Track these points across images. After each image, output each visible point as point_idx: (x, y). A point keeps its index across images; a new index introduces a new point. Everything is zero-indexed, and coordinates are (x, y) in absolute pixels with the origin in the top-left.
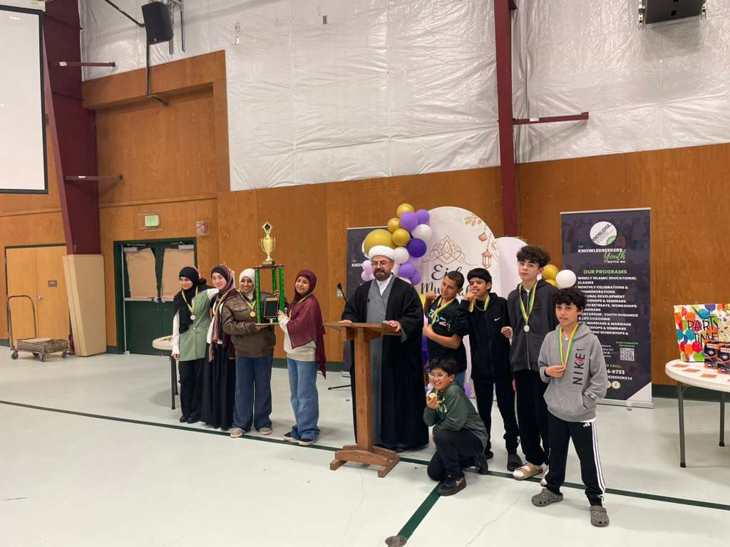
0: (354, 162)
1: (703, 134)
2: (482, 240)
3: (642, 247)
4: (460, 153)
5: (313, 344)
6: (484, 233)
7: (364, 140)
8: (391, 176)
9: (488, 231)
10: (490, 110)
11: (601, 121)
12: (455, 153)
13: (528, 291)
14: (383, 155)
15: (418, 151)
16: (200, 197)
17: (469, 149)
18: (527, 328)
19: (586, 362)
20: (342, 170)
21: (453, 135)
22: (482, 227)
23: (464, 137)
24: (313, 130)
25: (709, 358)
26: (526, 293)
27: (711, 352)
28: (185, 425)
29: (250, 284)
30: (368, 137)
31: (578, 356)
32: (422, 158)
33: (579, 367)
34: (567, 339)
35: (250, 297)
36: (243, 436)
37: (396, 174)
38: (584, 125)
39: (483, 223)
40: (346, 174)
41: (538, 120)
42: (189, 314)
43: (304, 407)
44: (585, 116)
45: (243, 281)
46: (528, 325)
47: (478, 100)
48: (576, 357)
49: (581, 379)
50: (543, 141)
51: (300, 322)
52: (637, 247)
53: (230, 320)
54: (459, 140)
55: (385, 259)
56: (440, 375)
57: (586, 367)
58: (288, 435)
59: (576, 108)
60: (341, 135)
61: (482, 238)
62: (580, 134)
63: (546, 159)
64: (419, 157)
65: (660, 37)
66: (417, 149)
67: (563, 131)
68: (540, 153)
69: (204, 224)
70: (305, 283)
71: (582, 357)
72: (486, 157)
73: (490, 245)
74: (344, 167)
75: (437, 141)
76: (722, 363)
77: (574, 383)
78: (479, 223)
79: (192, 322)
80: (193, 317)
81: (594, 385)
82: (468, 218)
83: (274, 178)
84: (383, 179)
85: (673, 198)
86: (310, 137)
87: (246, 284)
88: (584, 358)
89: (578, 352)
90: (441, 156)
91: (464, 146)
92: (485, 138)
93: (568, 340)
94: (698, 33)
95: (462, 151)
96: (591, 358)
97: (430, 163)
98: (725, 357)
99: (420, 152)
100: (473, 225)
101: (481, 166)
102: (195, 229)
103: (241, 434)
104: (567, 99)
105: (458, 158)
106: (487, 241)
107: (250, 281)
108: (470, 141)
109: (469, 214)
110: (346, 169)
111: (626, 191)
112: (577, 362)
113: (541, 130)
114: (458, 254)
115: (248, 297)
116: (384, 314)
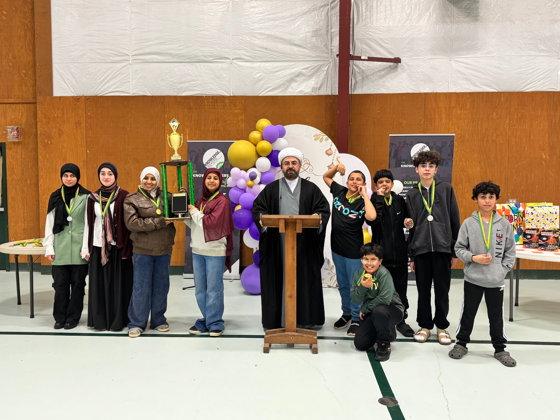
0: (195, 78)
1: (478, 84)
2: (329, 155)
3: (447, 163)
4: (296, 81)
5: (224, 239)
6: (330, 149)
7: (206, 59)
8: (232, 95)
9: (334, 148)
10: (322, 46)
11: (408, 66)
12: (292, 80)
13: (428, 189)
14: (224, 75)
15: (259, 75)
16: (12, 100)
17: (303, 78)
18: (430, 218)
19: (504, 239)
20: (182, 85)
21: (289, 64)
22: (329, 144)
23: (299, 67)
24: (151, 43)
25: (527, 241)
26: (427, 190)
27: (529, 237)
28: (63, 330)
29: (154, 182)
30: (211, 56)
31: (498, 235)
32: (262, 82)
33: (499, 244)
34: (487, 223)
35: (153, 195)
36: (142, 335)
37: (236, 94)
38: (396, 67)
39: (330, 141)
40: (186, 90)
41: (367, 58)
42: (66, 215)
43: (213, 301)
44: (397, 60)
45: (146, 178)
46: (432, 215)
47: (312, 37)
48: (497, 236)
49: (501, 253)
50: (365, 77)
51: (217, 217)
52: (444, 164)
53: (135, 217)
54: (294, 70)
55: (296, 160)
56: (373, 259)
57: (503, 243)
58: (193, 328)
59: (391, 54)
60: (181, 52)
61: (328, 153)
62: (393, 74)
63: (367, 93)
64: (260, 80)
65: (452, 6)
66: (257, 73)
67: (380, 71)
68: (362, 87)
69: (17, 129)
70: (216, 179)
71: (501, 236)
72: (319, 85)
73: (335, 159)
74: (185, 82)
75: (275, 68)
76: (542, 243)
77: (496, 256)
78: (326, 140)
79: (67, 223)
80: (69, 219)
81: (510, 258)
82: (317, 135)
83: (106, 86)
84: (223, 98)
85: (456, 129)
86: (148, 50)
87: (149, 181)
88: (502, 237)
89: (497, 232)
90: (279, 82)
91: (299, 74)
92: (318, 69)
93: (489, 224)
94: (477, 8)
95: (297, 79)
96: (507, 236)
97: (270, 87)
98: (545, 239)
99: (261, 76)
100: (321, 141)
101: (314, 94)
102: (6, 135)
103: (140, 334)
104: (385, 45)
105: (294, 85)
106: (333, 156)
107: (153, 179)
108: (304, 71)
109: (318, 132)
110: (187, 84)
111: (424, 123)
112: (498, 240)
113: (363, 68)
114: (307, 166)
115: (151, 195)
116: (298, 210)
